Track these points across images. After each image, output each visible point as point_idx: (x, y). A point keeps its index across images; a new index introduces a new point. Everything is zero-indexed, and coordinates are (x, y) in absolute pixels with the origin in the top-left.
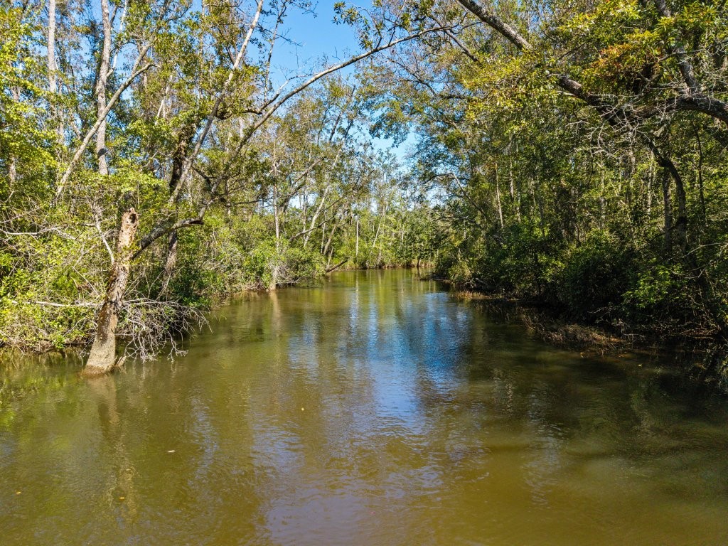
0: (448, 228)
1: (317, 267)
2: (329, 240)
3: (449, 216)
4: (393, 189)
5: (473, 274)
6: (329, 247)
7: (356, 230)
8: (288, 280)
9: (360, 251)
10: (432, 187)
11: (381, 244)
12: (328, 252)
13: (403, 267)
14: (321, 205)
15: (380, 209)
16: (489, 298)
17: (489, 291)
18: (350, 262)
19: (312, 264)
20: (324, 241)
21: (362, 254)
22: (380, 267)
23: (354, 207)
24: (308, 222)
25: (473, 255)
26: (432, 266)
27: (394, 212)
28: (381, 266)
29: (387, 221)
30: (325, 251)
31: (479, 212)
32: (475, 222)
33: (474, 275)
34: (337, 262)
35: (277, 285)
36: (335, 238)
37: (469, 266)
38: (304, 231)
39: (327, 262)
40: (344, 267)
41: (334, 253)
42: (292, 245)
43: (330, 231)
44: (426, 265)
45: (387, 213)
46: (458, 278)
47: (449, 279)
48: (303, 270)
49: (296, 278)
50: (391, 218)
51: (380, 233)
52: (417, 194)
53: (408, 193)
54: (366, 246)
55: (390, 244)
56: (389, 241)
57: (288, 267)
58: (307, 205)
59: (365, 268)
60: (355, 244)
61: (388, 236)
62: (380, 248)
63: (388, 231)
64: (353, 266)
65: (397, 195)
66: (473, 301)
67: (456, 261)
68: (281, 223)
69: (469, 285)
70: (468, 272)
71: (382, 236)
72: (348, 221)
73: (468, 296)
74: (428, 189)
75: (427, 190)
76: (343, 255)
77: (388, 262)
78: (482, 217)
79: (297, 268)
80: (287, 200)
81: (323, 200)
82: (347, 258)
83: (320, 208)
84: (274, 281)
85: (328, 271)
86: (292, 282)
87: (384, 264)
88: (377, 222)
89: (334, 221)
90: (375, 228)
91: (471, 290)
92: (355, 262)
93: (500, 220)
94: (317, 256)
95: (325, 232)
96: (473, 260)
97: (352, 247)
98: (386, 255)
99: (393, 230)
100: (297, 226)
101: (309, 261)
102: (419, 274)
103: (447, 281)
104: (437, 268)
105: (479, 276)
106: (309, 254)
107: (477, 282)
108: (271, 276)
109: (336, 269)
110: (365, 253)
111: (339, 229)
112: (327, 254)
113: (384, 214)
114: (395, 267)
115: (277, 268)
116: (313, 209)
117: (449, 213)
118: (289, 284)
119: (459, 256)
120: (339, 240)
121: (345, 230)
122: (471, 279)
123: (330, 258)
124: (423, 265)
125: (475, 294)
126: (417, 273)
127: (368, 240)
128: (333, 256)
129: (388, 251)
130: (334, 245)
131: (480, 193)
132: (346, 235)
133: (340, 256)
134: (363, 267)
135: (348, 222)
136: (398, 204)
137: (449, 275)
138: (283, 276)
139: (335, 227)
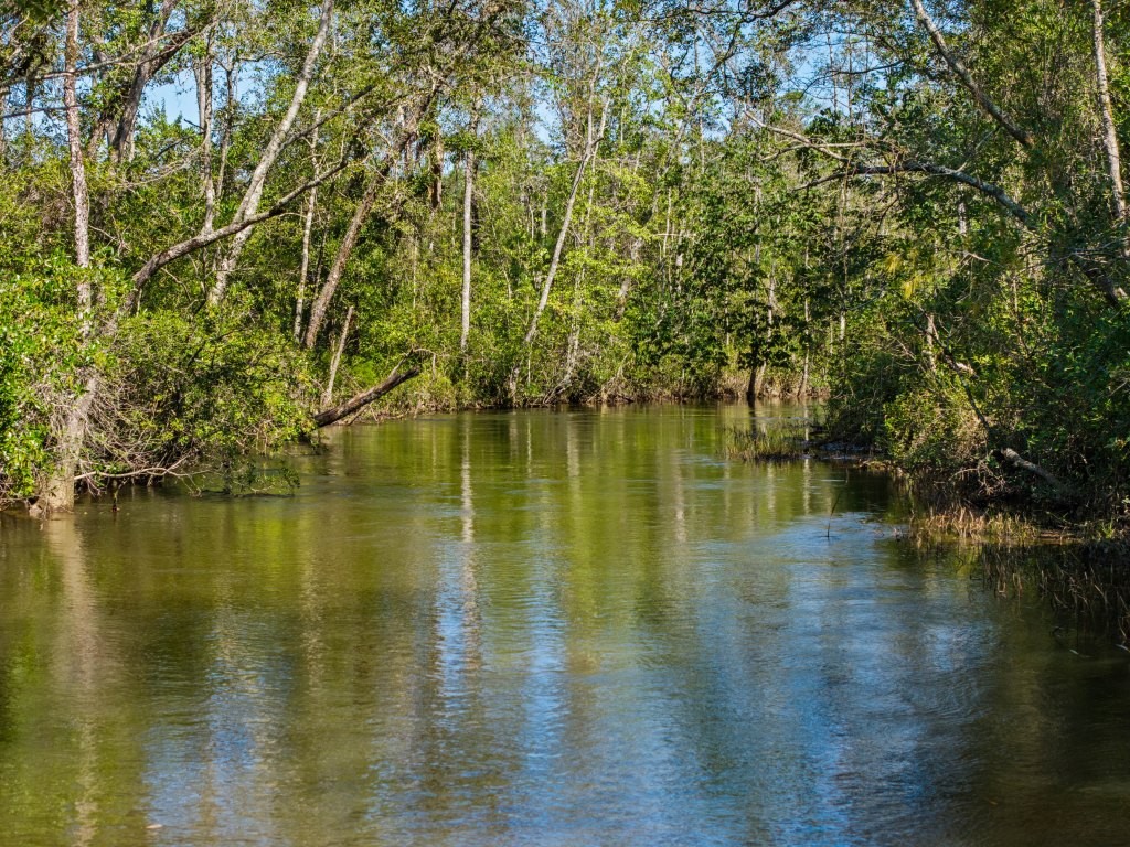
0: (877, 217)
1: (273, 400)
2: (335, 275)
3: (880, 162)
4: (631, 40)
5: (992, 432)
6: (335, 306)
7: (460, 227)
8: (131, 461)
9: (478, 323)
10: (809, 30)
11: (580, 293)
12: (329, 329)
13: (681, 398)
14: (293, 111)
15: (574, 128)
16: (1061, 538)
17: (1060, 508)
18: (433, 377)
19: (245, 386)
20: (310, 280)
21: (489, 337)
22: (575, 402)
23: (447, 121)
24: (231, 191)
25: (995, 343)
26: (813, 394)
27: (638, 144)
28: (578, 398)
29: (609, 189)
30: (314, 328)
31: (1018, 146)
32: (997, 193)
33: (997, 438)
34: (369, 377)
35: (81, 487)
36: (363, 268)
37: (975, 394)
38: (208, 233)
39: (325, 378)
40: (403, 403)
41: (355, 335)
42: (151, 295)
43: (338, 231)
44: (787, 389)
45: (606, 150)
46: (921, 452)
47: (884, 454)
48: (207, 415)
49: (169, 454)
50: (626, 172)
51: (571, 243)
52: (741, 61)
53: (702, 57)
54: (506, 302)
55: (621, 292)
56: (617, 280)
57: (128, 400)
58: (229, 116)
59: (505, 406)
60: (455, 292)
61: (612, 254)
62: (576, 311)
63: (610, 232)
64: (449, 395)
65: (655, 63)
66: (991, 554)
67: (914, 372)
68: (97, 196)
69: (971, 482)
70: (969, 424)
71: (583, 256)
72: (424, 187)
73: (971, 531)
74: (787, 39)
75: (787, 44)
76: (402, 346)
77: (613, 376)
78: (1030, 169)
79: (176, 404)
80: (130, 91)
81: (302, 88)
82: (417, 358)
83: (286, 125)
84: (68, 469)
85: (326, 420)
86: (155, 470)
87: (592, 386)
88: (560, 191)
89: (356, 187)
90: (552, 219)
91: (980, 505)
92: (456, 376)
93: (1111, 184)
94: (274, 351)
95: (315, 238)
96: (992, 367)
97: (442, 304)
98: (603, 342)
99: (633, 229)
100: (174, 211)
101: (229, 372)
102: (754, 433)
103: (874, 464)
104: (833, 404)
105: (1019, 442)
106: (235, 340)
107: (1008, 466)
108: (48, 442)
109: (369, 411)
110: (502, 331)
111: (379, 223)
112: (323, 341)
113: (591, 153)
114: (644, 400)
115: (80, 407)
116: (257, 131)
117: (882, 148)
118: (142, 481)
119: (930, 350)
120: (381, 276)
121: (407, 229)
122: (983, 452)
123: (336, 360)
124: (776, 390)
125: (998, 524)
126: (746, 427)
127: (515, 272)
128: (351, 351)
129: (610, 326)
130: (355, 299)
131: (1021, 61)
132: (414, 253)
133: (385, 350)
134: (494, 398)
135: (421, 192)
136: (658, 106)
137: (884, 433)
138: (104, 440)
139: (359, 211)
